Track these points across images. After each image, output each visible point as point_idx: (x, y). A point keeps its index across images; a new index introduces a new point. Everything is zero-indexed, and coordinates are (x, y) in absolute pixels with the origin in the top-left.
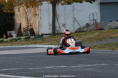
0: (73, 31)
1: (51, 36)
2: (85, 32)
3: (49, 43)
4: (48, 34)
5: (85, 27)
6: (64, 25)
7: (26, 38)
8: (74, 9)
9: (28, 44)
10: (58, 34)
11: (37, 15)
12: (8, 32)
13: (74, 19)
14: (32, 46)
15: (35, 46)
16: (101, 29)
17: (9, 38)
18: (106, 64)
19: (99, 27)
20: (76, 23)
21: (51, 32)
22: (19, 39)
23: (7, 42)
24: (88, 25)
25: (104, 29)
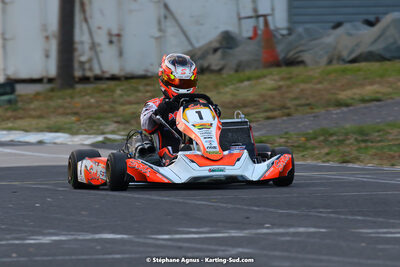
1: (52, 90)
2: (212, 71)
3: (43, 123)
4: (39, 81)
5: (215, 50)
6: (115, 38)
10: (85, 80)
13: (163, 10)
18: (312, 230)
19: (281, 50)
20: (171, 29)
21: (52, 71)
24: (228, 41)
25: (302, 63)
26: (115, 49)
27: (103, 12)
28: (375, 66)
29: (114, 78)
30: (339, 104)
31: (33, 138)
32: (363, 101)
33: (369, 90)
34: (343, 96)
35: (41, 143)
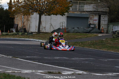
0: (50, 32)
1: (37, 34)
4: (35, 32)
5: (58, 30)
6: (45, 28)
7: (22, 34)
8: (51, 19)
9: (24, 37)
10: (42, 33)
12: (11, 29)
13: (51, 25)
14: (27, 39)
15: (30, 39)
16: (68, 32)
17: (12, 33)
20: (52, 27)
21: (37, 31)
22: (17, 34)
23: (11, 35)
25: (69, 33)
26: (44, 29)
27: (43, 24)
28: (80, 34)
29: (44, 33)
30: (76, 38)
31: (37, 40)
32: (79, 38)
33: (79, 37)
34: (76, 37)
35: (38, 41)
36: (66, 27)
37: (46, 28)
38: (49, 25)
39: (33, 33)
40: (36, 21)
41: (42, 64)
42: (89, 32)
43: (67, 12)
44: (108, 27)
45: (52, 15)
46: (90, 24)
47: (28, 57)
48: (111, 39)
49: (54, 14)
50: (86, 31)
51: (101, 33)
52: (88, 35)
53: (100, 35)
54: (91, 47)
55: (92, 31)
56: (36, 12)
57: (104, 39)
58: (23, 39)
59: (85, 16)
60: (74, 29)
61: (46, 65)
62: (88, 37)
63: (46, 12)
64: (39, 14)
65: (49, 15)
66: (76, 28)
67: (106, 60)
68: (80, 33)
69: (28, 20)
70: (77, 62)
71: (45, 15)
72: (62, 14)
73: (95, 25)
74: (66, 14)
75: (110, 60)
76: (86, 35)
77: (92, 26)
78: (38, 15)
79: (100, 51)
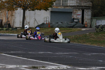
0: (34, 27)
1: (21, 29)
2: (42, 28)
5: (42, 25)
7: (6, 29)
8: (35, 14)
11: (13, 15)
13: (35, 20)
14: (12, 34)
15: (14, 35)
16: (52, 27)
20: (36, 22)
21: (21, 27)
22: (2, 29)
26: (29, 24)
27: (27, 19)
36: (50, 22)
37: (30, 23)
38: (33, 20)
39: (18, 29)
40: (20, 16)
41: (26, 59)
42: (73, 27)
43: (51, 7)
44: (91, 21)
45: (36, 10)
46: (74, 19)
47: (12, 52)
48: (95, 33)
49: (38, 9)
50: (70, 26)
51: (84, 27)
52: (71, 29)
53: (83, 30)
54: (74, 41)
55: (76, 26)
56: (20, 7)
57: (87, 34)
58: (8, 34)
59: (69, 11)
60: (58, 24)
61: (30, 59)
62: (72, 31)
63: (30, 8)
64: (23, 9)
65: (33, 10)
66: (60, 23)
67: (90, 54)
68: (64, 27)
69: (12, 15)
70: (61, 57)
71: (29, 10)
72: (46, 9)
73: (78, 19)
74: (50, 9)
75: (94, 54)
76: (70, 30)
77: (75, 21)
78: (22, 11)
79: (84, 45)
